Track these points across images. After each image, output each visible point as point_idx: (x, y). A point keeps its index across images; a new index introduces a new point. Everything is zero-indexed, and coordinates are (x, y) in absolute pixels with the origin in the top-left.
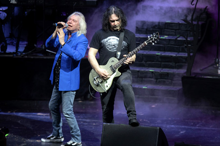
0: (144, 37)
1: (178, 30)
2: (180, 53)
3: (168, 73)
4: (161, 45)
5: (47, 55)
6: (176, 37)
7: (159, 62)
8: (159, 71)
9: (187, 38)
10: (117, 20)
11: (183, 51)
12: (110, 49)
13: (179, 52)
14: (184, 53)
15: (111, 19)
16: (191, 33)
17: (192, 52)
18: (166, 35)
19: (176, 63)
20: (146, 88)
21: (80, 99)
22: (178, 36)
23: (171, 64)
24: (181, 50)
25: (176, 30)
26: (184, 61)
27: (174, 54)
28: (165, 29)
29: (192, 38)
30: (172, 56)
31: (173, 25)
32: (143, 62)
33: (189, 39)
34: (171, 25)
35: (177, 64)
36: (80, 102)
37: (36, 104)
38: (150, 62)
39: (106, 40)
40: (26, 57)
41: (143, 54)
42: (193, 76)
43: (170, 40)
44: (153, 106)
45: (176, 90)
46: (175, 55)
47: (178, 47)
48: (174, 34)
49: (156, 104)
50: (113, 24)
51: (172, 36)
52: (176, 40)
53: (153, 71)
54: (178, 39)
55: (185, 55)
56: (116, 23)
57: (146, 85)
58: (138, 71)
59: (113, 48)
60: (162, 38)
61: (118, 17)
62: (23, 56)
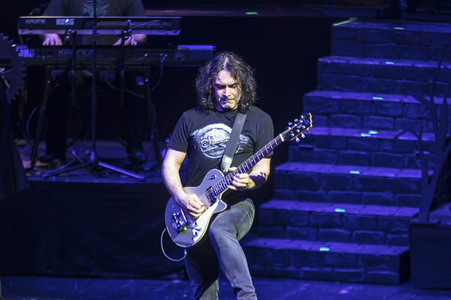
0: (322, 133)
1: (400, 117)
2: (405, 171)
3: (377, 216)
4: (363, 153)
5: (100, 176)
6: (396, 133)
7: (356, 190)
8: (357, 212)
9: (420, 137)
10: (231, 86)
11: (412, 165)
12: (208, 153)
13: (403, 167)
14: (414, 171)
15: (218, 82)
16: (431, 124)
17: (431, 168)
18: (373, 129)
19: (395, 193)
20: (327, 249)
21: (175, 276)
22: (401, 131)
23: (384, 195)
24: (406, 163)
25: (395, 117)
26: (414, 187)
27: (391, 174)
28: (371, 114)
29: (433, 135)
30: (386, 178)
31: (389, 105)
32: (321, 191)
33: (424, 139)
34: (385, 105)
35: (398, 196)
36: (176, 281)
37: (76, 287)
38: (336, 192)
39: (201, 131)
40: (54, 179)
41: (319, 174)
42: (435, 221)
43: (380, 139)
44: (344, 292)
45: (396, 254)
46: (393, 176)
47: (401, 155)
48: (391, 125)
49: (350, 288)
50: (220, 92)
51: (385, 132)
52: (395, 141)
53: (343, 211)
54: (401, 138)
55: (416, 174)
56: (229, 92)
57: (327, 243)
58: (310, 213)
59: (215, 151)
60: (363, 135)
61: (235, 78)
62: (47, 178)
